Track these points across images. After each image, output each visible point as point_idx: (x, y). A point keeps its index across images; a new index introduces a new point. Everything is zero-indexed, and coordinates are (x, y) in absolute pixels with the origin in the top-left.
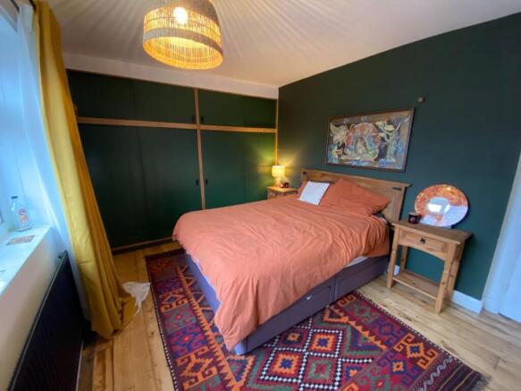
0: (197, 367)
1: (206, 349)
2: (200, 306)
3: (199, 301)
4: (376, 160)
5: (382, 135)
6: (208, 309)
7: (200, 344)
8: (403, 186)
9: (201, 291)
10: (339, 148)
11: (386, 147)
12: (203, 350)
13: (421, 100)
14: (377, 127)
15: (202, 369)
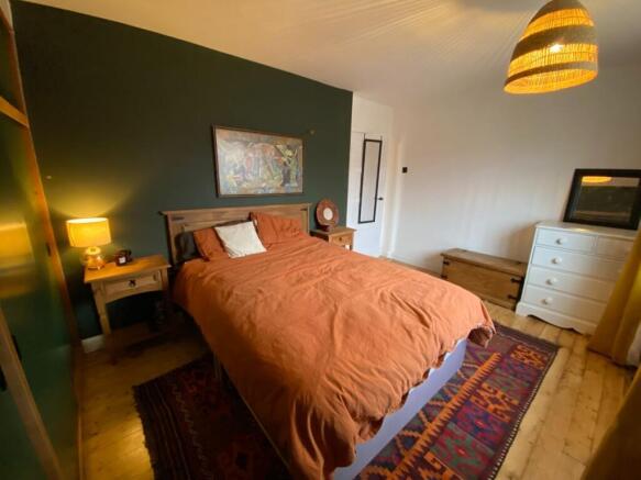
0: (495, 401)
1: (473, 399)
2: (426, 428)
3: (416, 434)
4: (283, 185)
5: (285, 159)
6: (422, 416)
7: (473, 407)
8: (308, 205)
9: (394, 441)
10: (236, 173)
11: (289, 172)
12: (477, 402)
13: (312, 132)
14: (278, 150)
15: (492, 396)
